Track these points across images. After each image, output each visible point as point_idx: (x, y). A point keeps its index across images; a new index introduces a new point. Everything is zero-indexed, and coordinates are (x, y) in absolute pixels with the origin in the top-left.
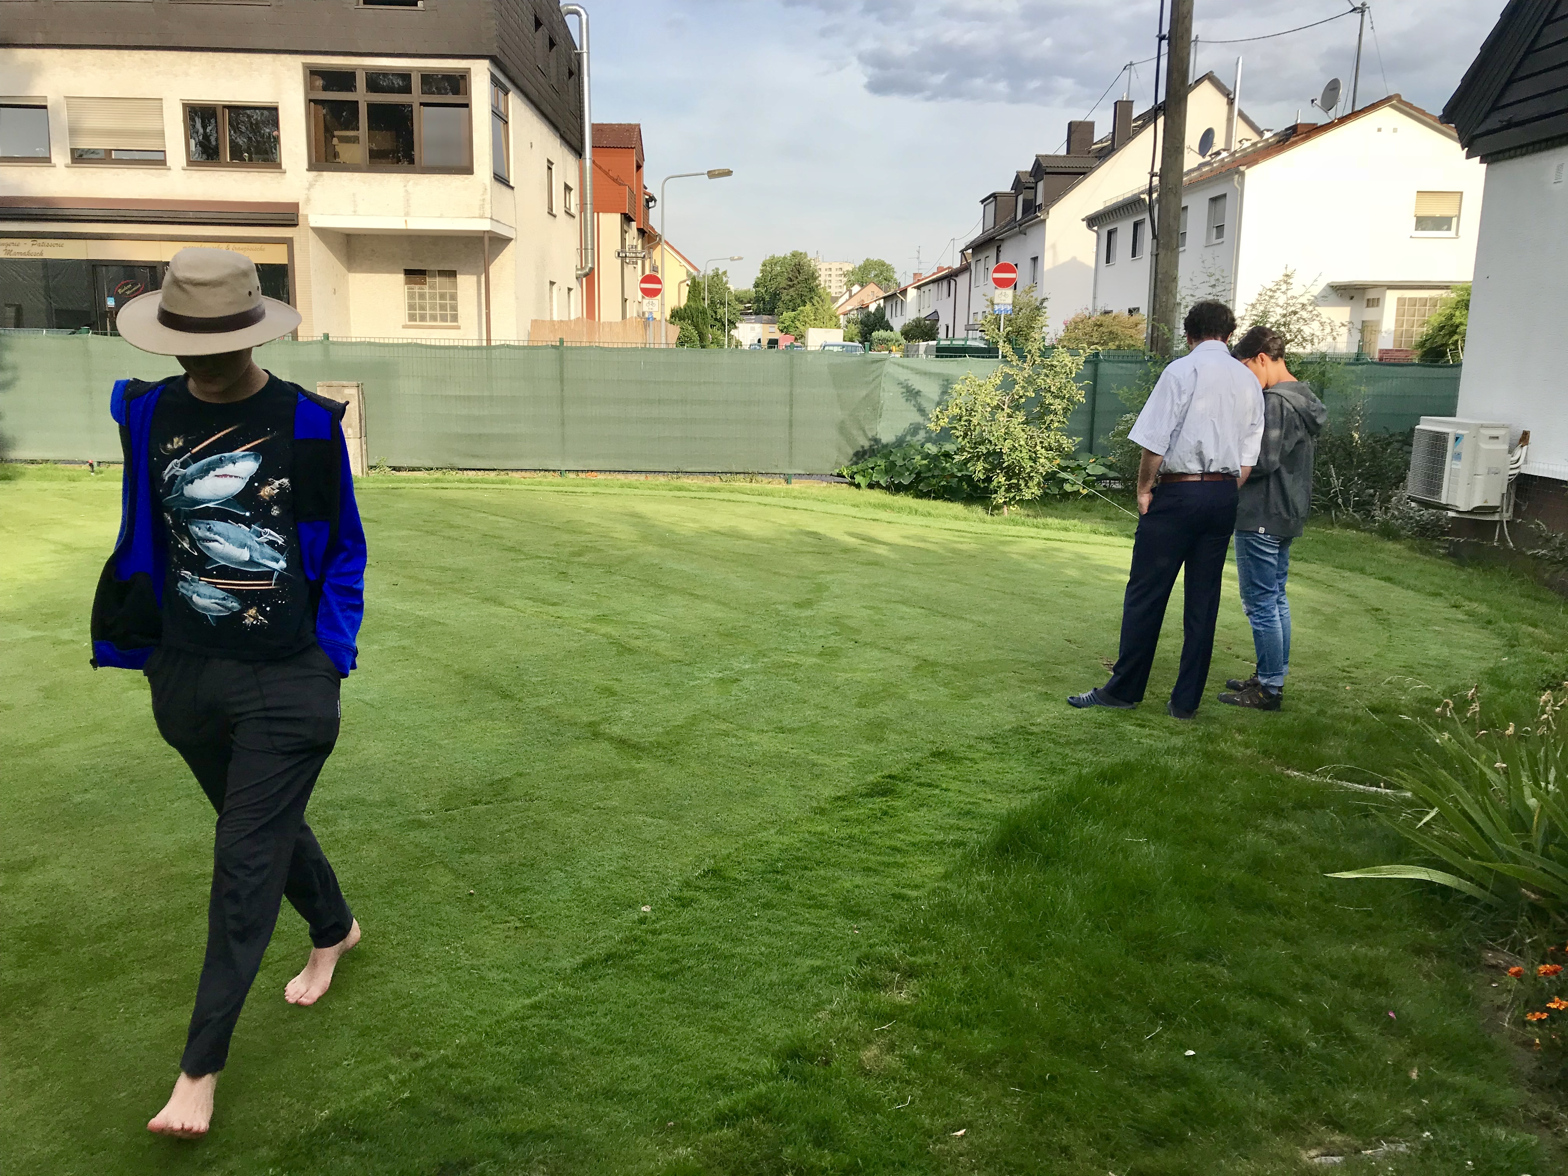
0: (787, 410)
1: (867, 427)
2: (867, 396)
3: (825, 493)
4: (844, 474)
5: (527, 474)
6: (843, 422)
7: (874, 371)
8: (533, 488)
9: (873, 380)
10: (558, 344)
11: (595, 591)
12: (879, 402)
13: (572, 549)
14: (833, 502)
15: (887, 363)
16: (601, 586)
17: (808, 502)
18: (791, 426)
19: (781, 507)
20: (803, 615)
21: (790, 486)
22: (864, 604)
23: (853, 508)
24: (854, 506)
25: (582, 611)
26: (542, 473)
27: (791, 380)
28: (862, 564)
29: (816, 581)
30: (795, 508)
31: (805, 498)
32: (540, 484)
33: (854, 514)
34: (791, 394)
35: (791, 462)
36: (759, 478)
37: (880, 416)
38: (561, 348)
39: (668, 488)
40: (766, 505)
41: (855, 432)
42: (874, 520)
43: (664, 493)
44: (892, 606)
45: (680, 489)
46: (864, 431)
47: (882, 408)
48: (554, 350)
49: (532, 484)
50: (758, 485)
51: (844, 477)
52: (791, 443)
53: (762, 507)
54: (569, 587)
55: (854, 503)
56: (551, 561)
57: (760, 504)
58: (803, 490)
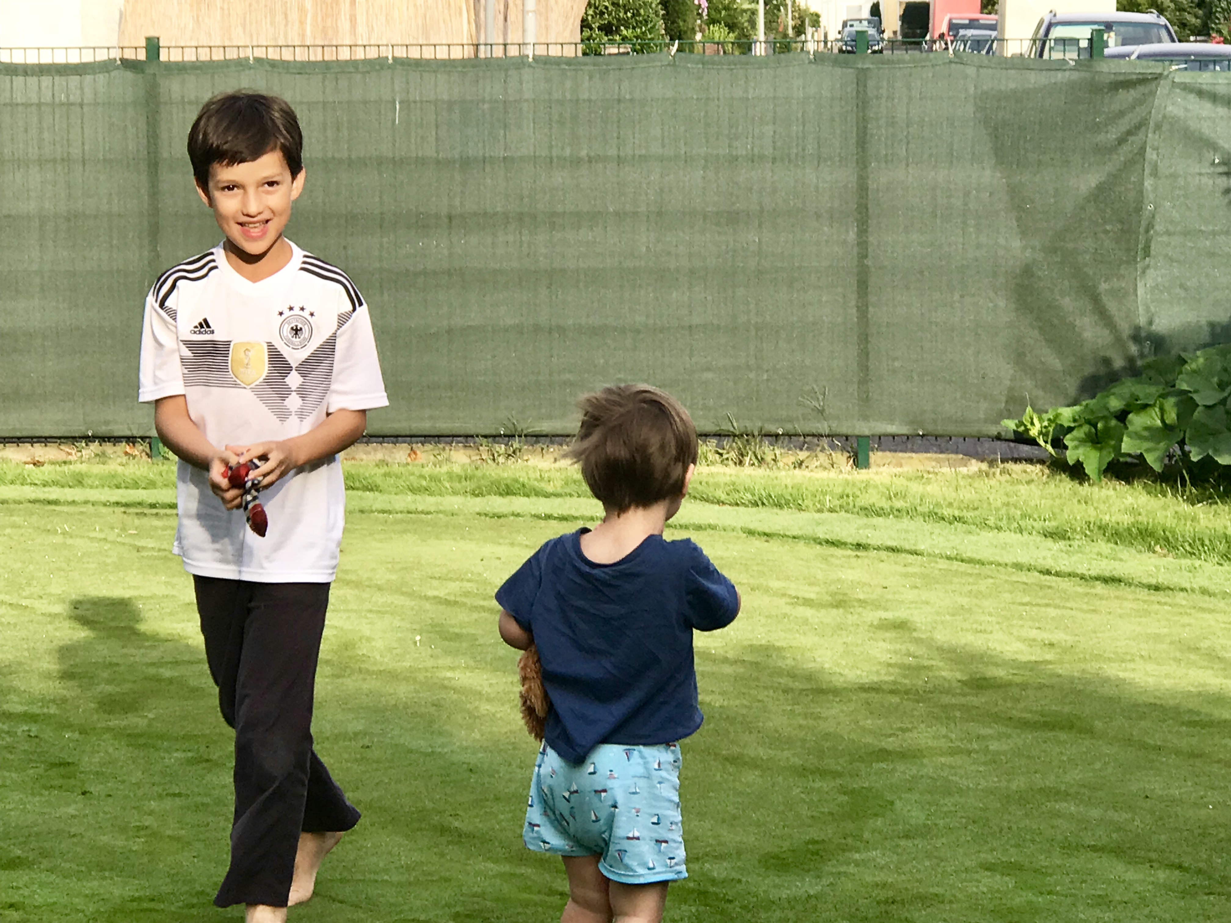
0: (852, 236)
1: (1103, 286)
2: (1100, 188)
3: (967, 495)
4: (1034, 432)
5: (49, 453)
6: (1028, 271)
7: (1122, 114)
8: (54, 493)
9: (1121, 141)
10: (142, 56)
11: (148, 821)
12: (1139, 209)
13: (110, 689)
14: (984, 525)
15: (1163, 89)
16: (168, 804)
17: (905, 523)
18: (863, 286)
19: (818, 542)
20: (784, 894)
21: (863, 475)
22: (990, 858)
23: (1049, 542)
24: (1049, 534)
25: (92, 885)
26: (95, 447)
27: (862, 142)
28: (1025, 725)
29: (856, 785)
30: (859, 546)
31: (898, 513)
32: (79, 481)
33: (1049, 563)
34: (863, 188)
35: (865, 400)
36: (768, 451)
37: (1147, 252)
38: (151, 70)
39: (469, 485)
40: (768, 535)
41: (1067, 303)
42: (1108, 580)
43: (454, 502)
44: (1077, 862)
45: (508, 491)
46: (1096, 299)
47: (1150, 226)
48: (129, 75)
49: (55, 483)
50: (759, 473)
51: (1033, 442)
52: (864, 338)
53: (758, 543)
54: (71, 810)
55: (1051, 525)
56: (34, 729)
57: (751, 533)
58: (900, 483)
